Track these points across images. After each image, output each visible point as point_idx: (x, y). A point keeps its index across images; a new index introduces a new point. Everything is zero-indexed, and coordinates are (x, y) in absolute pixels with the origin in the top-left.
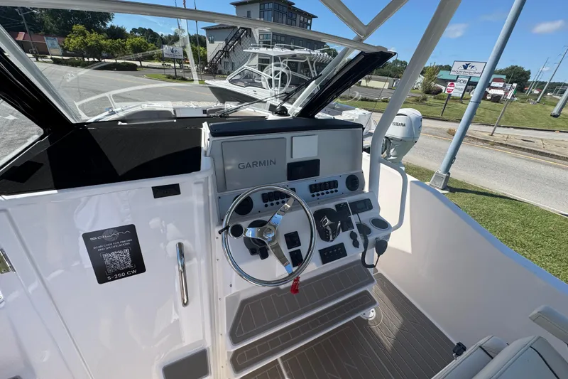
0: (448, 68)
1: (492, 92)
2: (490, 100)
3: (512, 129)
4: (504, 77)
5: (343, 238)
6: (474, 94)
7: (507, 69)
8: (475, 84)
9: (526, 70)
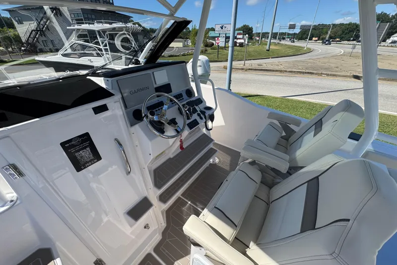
0: (213, 29)
1: (239, 41)
2: (239, 46)
3: (252, 61)
4: (242, 32)
5: (195, 117)
6: (230, 44)
7: (242, 27)
8: (228, 38)
9: (250, 27)
